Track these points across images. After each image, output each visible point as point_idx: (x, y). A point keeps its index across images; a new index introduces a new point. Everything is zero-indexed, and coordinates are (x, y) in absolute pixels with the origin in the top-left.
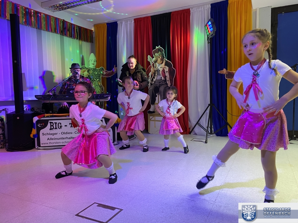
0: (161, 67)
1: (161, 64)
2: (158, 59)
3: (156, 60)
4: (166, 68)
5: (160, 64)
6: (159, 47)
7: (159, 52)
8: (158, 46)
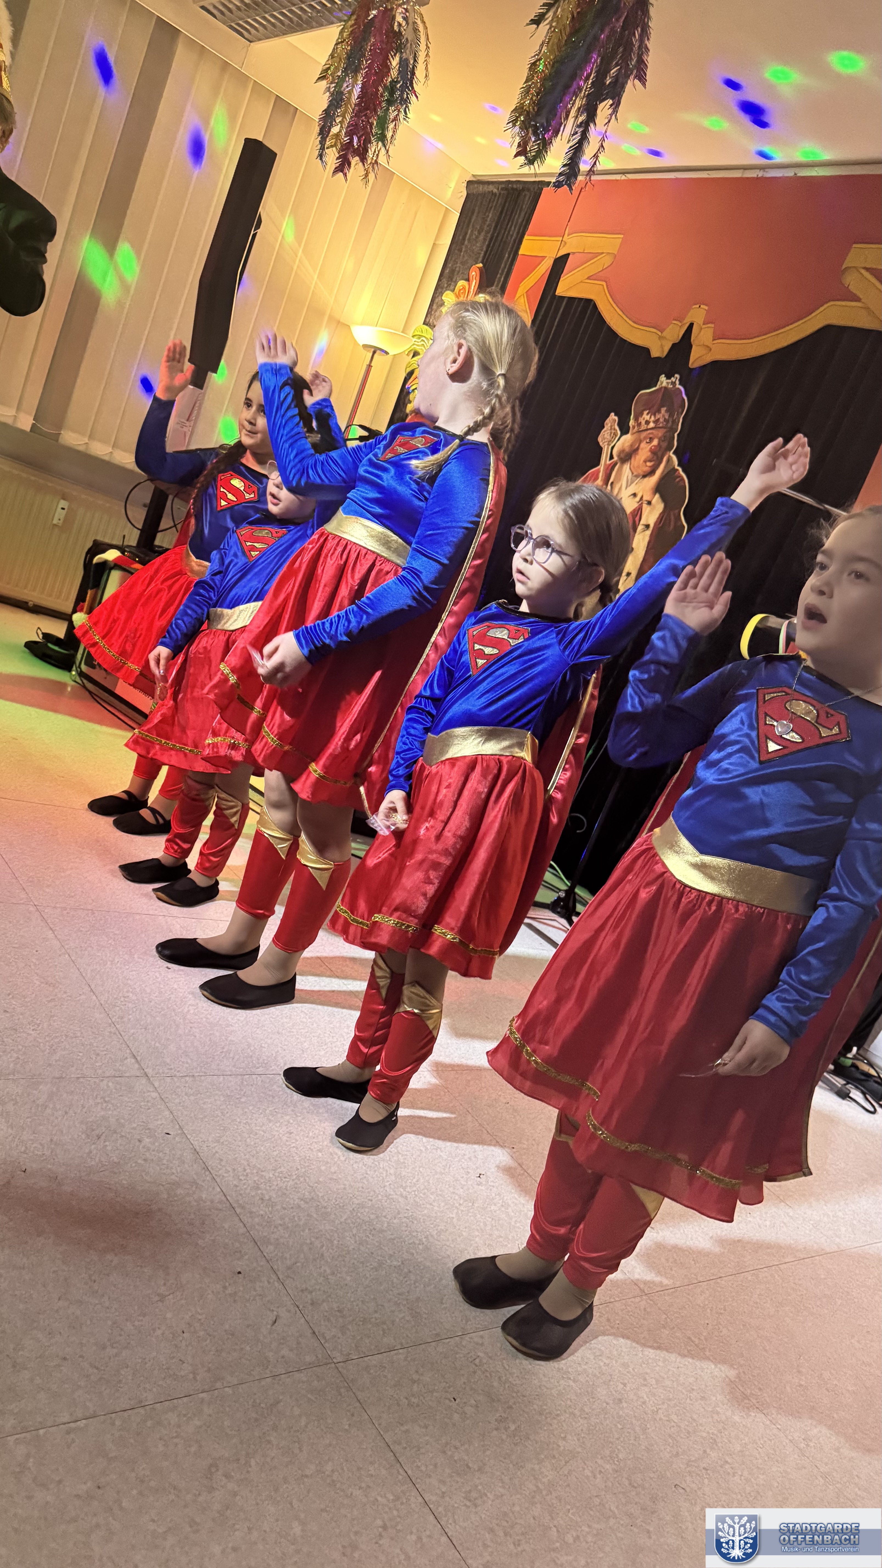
0: (635, 495)
1: (644, 476)
2: (643, 445)
3: (631, 445)
4: (654, 507)
5: (637, 476)
6: (674, 383)
7: (663, 410)
8: (668, 377)
